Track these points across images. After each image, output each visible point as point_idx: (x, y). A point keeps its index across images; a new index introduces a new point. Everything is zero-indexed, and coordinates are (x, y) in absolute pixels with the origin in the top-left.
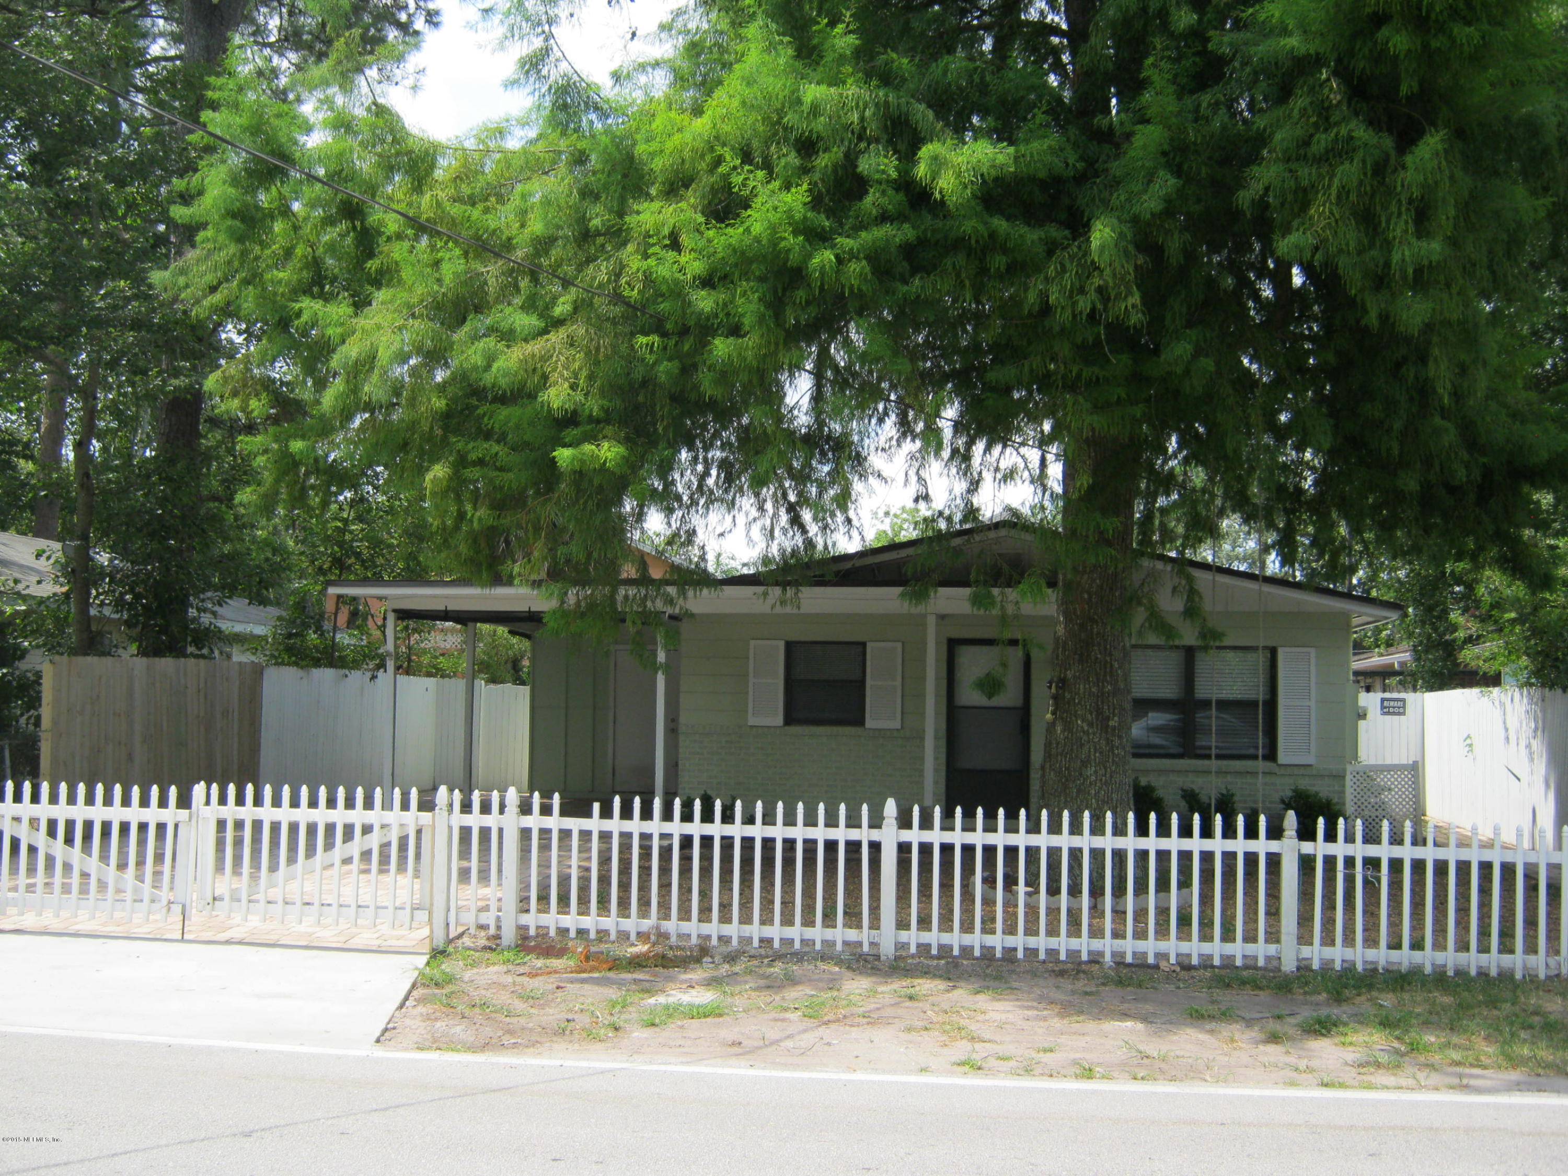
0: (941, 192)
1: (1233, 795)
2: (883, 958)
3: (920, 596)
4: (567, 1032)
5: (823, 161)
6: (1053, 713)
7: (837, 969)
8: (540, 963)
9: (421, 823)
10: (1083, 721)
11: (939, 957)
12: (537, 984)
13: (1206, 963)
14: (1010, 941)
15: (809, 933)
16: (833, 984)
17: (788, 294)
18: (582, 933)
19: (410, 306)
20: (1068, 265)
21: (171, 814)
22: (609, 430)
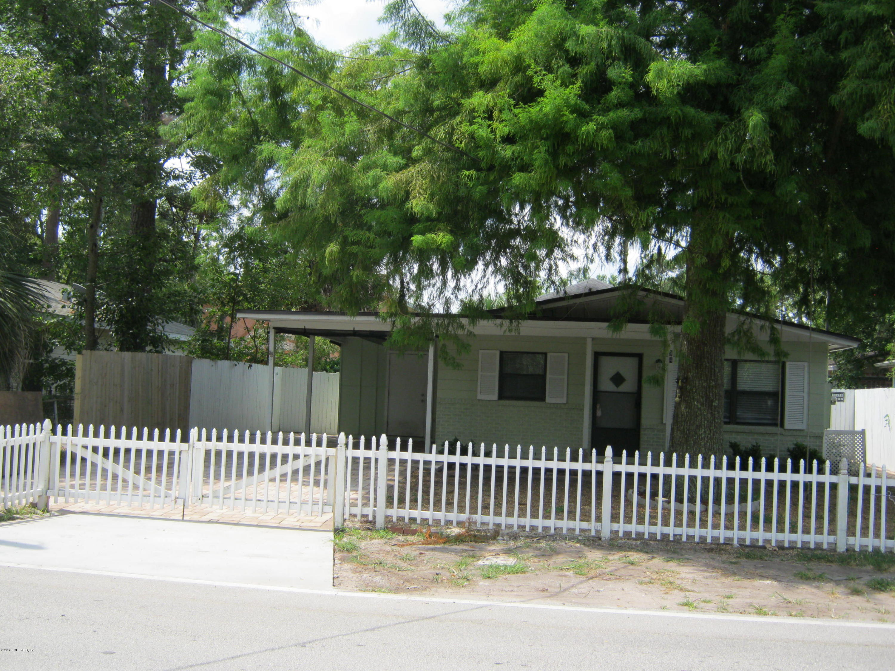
0: (657, 91)
1: (759, 446)
2: (603, 539)
3: (617, 328)
4: (439, 581)
5: (584, 70)
6: (680, 397)
7: (579, 545)
8: (401, 538)
9: (328, 454)
10: (698, 402)
11: (635, 539)
12: (405, 550)
13: (792, 547)
14: (678, 531)
15: (560, 524)
16: (579, 554)
17: (561, 148)
18: (425, 521)
19: (325, 149)
20: (729, 136)
21: (177, 446)
22: (441, 225)
